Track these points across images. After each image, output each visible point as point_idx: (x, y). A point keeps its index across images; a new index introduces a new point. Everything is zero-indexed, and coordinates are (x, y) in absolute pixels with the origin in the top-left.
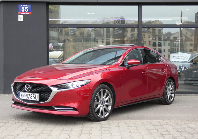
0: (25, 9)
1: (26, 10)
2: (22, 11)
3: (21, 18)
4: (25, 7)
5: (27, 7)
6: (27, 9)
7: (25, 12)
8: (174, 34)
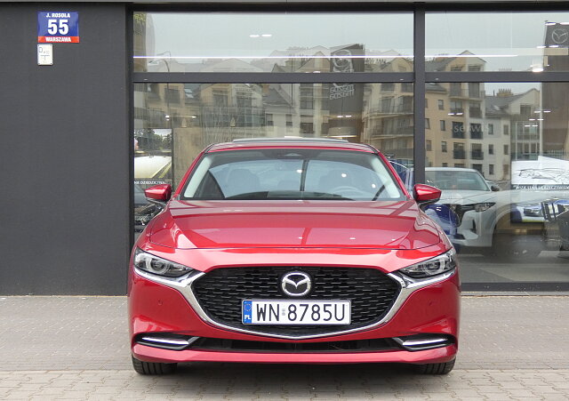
0: (58, 24)
1: (63, 28)
2: (50, 31)
3: (45, 55)
4: (58, 21)
5: (66, 21)
6: (66, 27)
7: (58, 34)
8: (521, 95)
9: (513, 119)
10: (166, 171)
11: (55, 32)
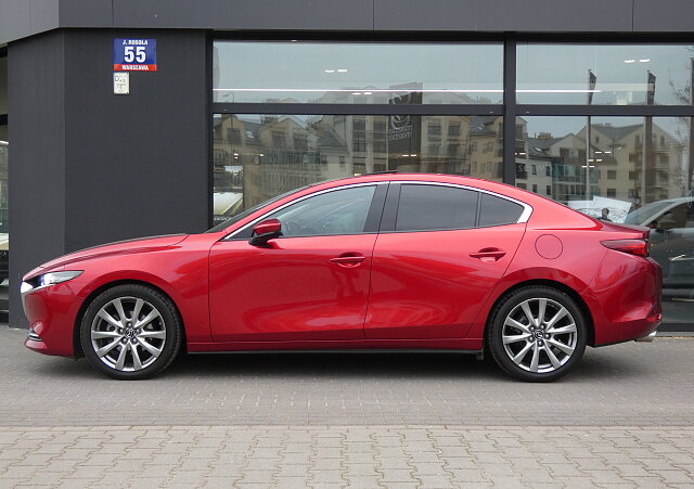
0: (135, 52)
1: (140, 56)
2: (126, 59)
3: (121, 84)
4: (135, 49)
5: (143, 48)
6: (143, 54)
7: (135, 62)
8: (561, 139)
9: (554, 160)
10: (238, 206)
11: (132, 60)
